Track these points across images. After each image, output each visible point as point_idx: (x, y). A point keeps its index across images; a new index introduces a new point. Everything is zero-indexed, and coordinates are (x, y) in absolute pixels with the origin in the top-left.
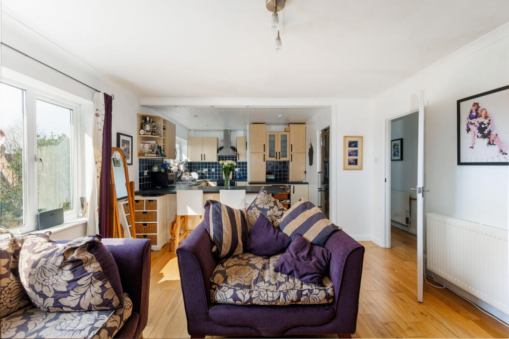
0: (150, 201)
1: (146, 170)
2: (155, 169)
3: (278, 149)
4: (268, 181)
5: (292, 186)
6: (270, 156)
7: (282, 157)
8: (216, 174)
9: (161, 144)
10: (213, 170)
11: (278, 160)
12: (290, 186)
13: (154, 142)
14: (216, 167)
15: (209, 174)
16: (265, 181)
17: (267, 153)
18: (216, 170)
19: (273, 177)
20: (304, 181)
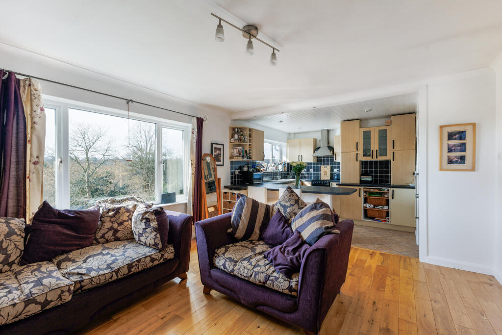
0: (233, 193)
1: (237, 169)
2: (245, 169)
3: (375, 146)
4: (362, 183)
5: (391, 190)
6: (364, 155)
7: (380, 155)
8: (314, 174)
9: (247, 149)
10: (311, 170)
11: (375, 159)
12: (388, 190)
13: (241, 147)
14: (314, 167)
15: (308, 174)
16: (358, 182)
17: (361, 152)
18: (314, 171)
19: (369, 179)
20: (411, 185)
